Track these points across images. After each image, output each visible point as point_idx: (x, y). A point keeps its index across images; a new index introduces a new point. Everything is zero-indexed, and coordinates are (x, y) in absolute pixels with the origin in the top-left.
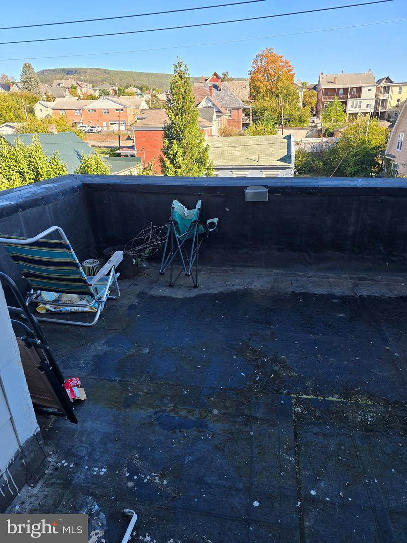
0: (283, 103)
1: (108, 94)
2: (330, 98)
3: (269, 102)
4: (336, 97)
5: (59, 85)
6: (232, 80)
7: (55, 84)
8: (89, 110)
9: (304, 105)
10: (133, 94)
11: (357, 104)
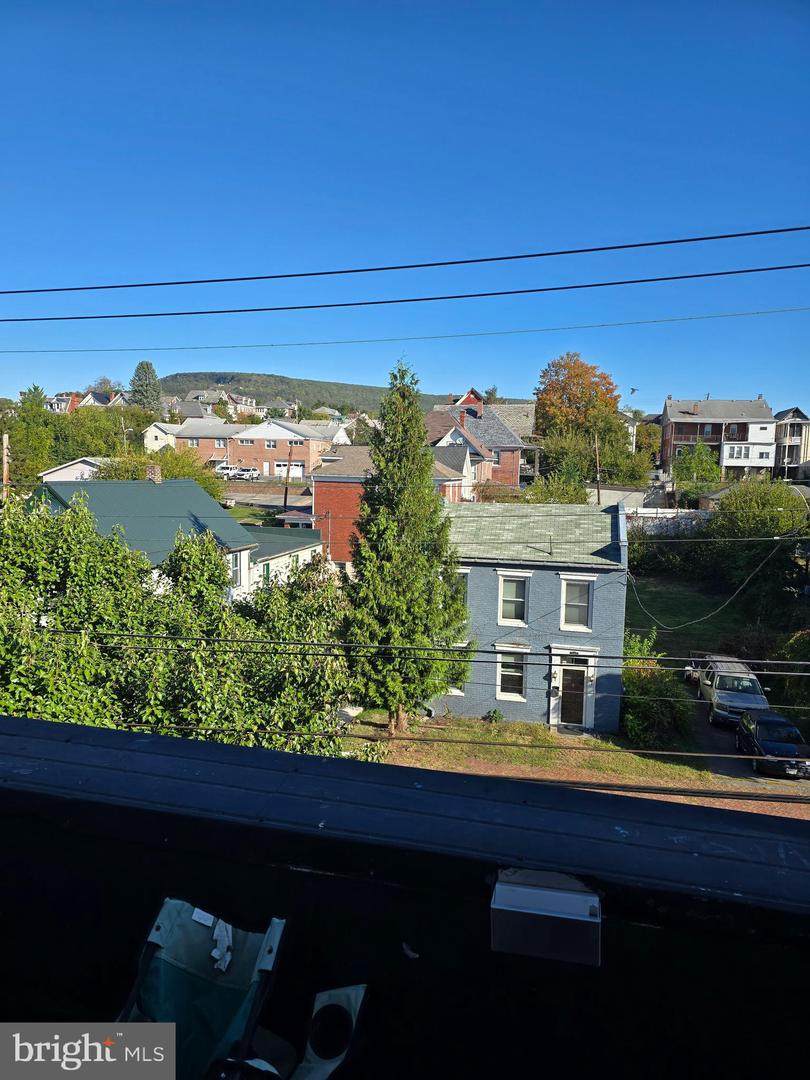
0: (597, 445)
1: (281, 416)
2: (688, 440)
3: (570, 442)
4: (698, 437)
5: (197, 398)
6: (503, 401)
7: (191, 396)
8: (242, 442)
9: (639, 447)
10: (326, 418)
11: (741, 451)
